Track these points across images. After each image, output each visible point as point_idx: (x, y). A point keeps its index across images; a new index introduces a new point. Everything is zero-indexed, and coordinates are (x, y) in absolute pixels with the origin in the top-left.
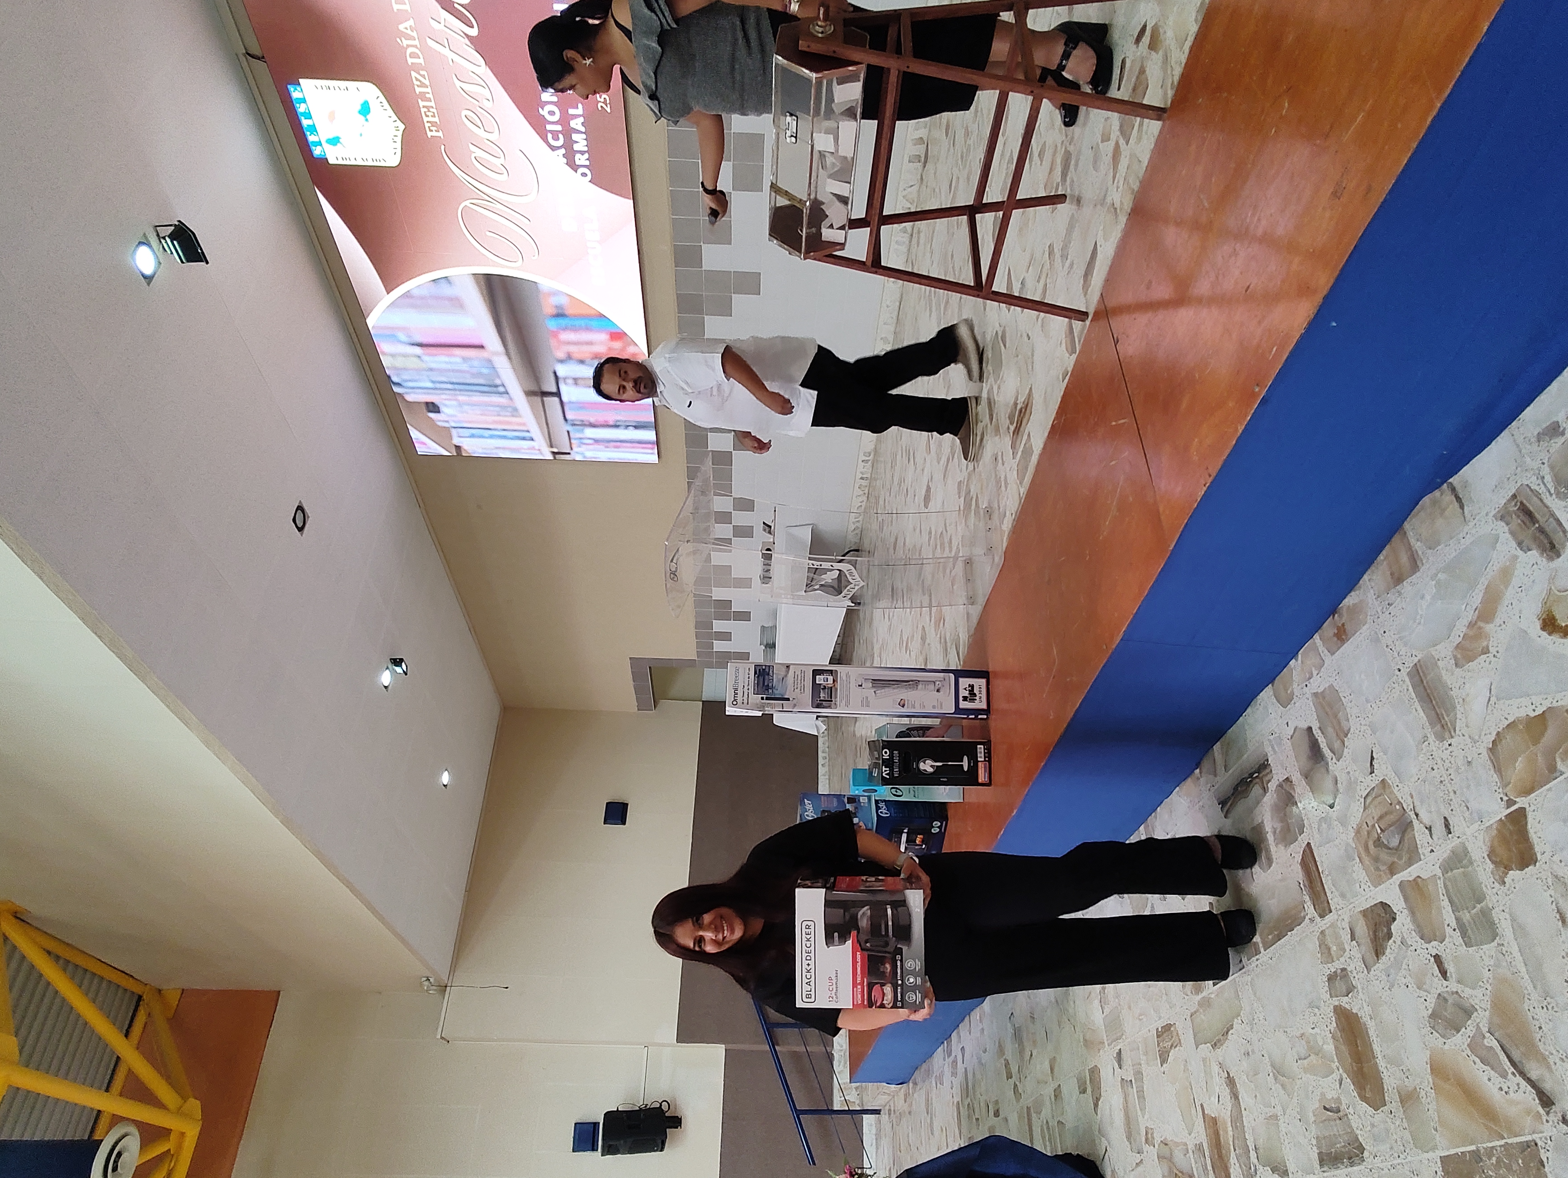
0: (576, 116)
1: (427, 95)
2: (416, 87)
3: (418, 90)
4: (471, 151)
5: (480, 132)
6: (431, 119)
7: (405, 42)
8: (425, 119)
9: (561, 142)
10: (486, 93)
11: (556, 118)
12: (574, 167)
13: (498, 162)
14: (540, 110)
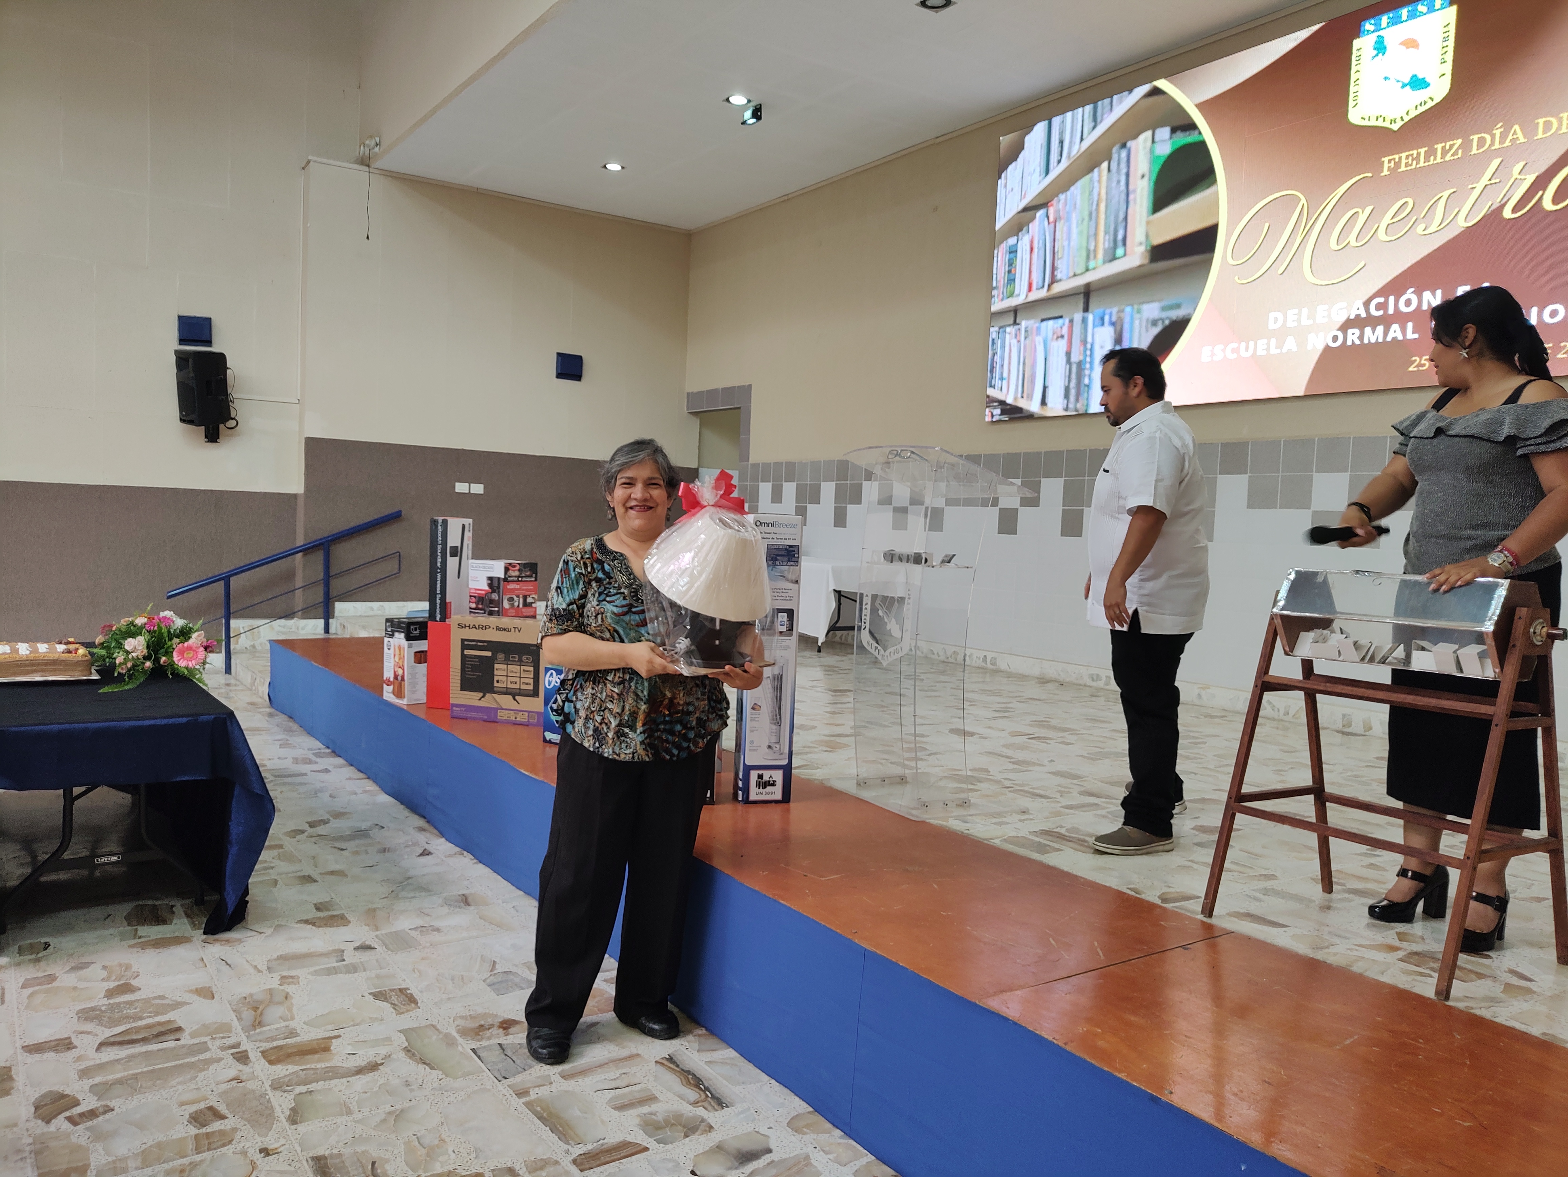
0: (1404, 331)
1: (1432, 158)
2: (1443, 144)
3: (1439, 147)
4: (1365, 208)
5: (1387, 219)
6: (1404, 161)
7: (1498, 132)
8: (1403, 155)
9: (1374, 313)
10: (1433, 228)
11: (1403, 308)
12: (1345, 327)
13: (1352, 238)
14: (1412, 290)
